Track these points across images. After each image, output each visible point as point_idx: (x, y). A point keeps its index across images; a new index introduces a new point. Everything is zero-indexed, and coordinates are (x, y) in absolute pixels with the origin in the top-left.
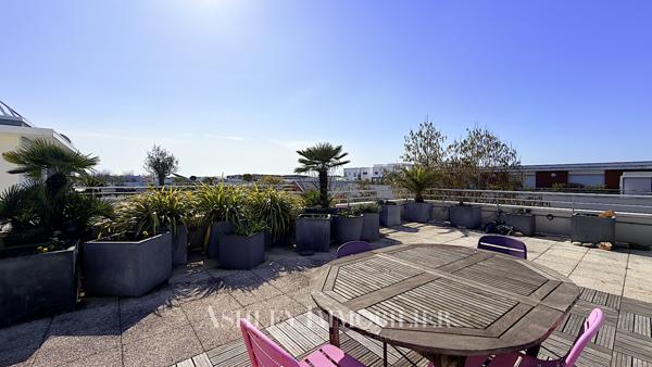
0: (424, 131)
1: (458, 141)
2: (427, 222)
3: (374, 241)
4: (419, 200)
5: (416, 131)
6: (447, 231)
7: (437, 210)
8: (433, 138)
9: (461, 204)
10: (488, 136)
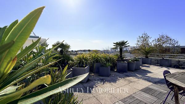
0: (144, 36)
1: (156, 39)
2: (150, 64)
3: (139, 70)
4: (147, 57)
5: (141, 36)
6: (160, 67)
7: (153, 61)
8: (147, 38)
9: (163, 59)
10: (167, 37)
